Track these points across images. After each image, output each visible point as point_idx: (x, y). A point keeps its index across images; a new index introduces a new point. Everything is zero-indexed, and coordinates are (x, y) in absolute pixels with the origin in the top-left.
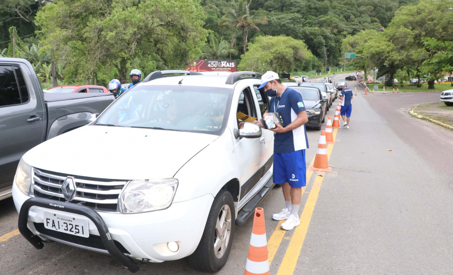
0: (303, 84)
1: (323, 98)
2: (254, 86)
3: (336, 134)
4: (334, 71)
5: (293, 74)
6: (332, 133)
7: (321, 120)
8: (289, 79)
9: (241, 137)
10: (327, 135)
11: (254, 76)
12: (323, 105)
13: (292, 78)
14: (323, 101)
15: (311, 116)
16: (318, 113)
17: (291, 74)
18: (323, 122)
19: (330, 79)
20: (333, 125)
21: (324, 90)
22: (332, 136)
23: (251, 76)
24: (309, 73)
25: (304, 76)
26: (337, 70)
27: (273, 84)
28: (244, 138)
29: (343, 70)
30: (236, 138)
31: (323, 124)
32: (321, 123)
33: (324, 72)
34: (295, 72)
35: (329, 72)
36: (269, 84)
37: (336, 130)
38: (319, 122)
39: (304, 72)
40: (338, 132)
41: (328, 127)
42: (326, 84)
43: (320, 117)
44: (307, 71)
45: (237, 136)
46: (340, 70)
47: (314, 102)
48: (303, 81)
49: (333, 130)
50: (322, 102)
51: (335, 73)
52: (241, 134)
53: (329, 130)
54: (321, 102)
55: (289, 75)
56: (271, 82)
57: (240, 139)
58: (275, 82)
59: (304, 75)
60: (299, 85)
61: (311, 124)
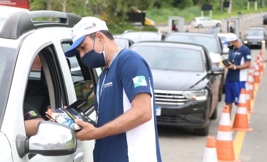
0: (173, 37)
1: (214, 67)
2: (63, 42)
3: (240, 144)
4: (241, 8)
5: (153, 14)
6: (231, 143)
7: (209, 114)
8: (143, 24)
9: (32, 153)
10: (220, 146)
11: (63, 20)
12: (212, 81)
13: (150, 21)
14: (212, 74)
15: (188, 104)
16: (203, 98)
17: (148, 13)
18: (214, 117)
19: (231, 24)
20: (236, 125)
21: (216, 50)
22: (232, 148)
23: (57, 22)
24: (185, 12)
25: (175, 18)
26: (246, 4)
27: (97, 40)
28: (38, 156)
29: (260, 6)
30: (21, 155)
31: (214, 122)
32: (208, 121)
33: (219, 9)
34: (155, 10)
35: (230, 9)
36: (89, 41)
37: (241, 135)
38: (204, 117)
39: (176, 10)
40: (245, 140)
41: (224, 129)
42: (220, 35)
43: (206, 108)
44: (182, 8)
45: (23, 151)
46: (252, 6)
47: (194, 75)
48: (174, 29)
49: (234, 136)
50: (211, 76)
51: (242, 11)
52: (32, 147)
53: (225, 136)
54: (208, 76)
55: (144, 15)
56: (93, 36)
57: (30, 157)
58: (100, 37)
59: (175, 15)
60: (163, 37)
61: (188, 121)
